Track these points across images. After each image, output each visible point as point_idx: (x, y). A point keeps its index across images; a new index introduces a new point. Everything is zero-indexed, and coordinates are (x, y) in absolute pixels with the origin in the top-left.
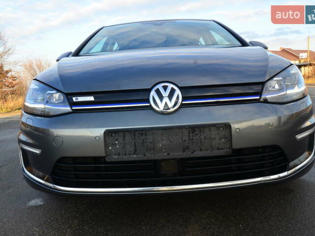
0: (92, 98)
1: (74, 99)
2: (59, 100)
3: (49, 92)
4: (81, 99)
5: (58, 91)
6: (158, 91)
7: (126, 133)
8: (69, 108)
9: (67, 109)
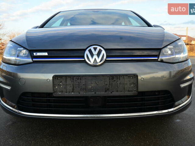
0: (46, 54)
3: (19, 49)
4: (39, 54)
5: (25, 48)
6: (90, 51)
7: (68, 78)
9: (30, 60)
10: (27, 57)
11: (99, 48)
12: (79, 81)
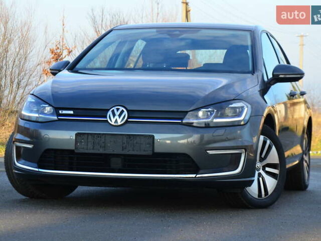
0: (71, 112)
1: (60, 112)
2: (50, 112)
3: (43, 105)
4: (65, 112)
5: (50, 105)
6: (113, 112)
7: (89, 135)
8: (56, 118)
9: (55, 118)
10: (52, 114)
11: (121, 108)
12: (99, 139)
